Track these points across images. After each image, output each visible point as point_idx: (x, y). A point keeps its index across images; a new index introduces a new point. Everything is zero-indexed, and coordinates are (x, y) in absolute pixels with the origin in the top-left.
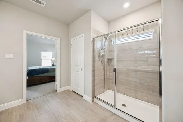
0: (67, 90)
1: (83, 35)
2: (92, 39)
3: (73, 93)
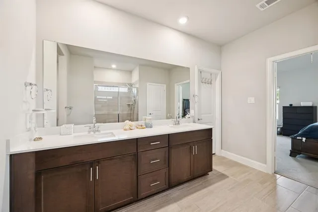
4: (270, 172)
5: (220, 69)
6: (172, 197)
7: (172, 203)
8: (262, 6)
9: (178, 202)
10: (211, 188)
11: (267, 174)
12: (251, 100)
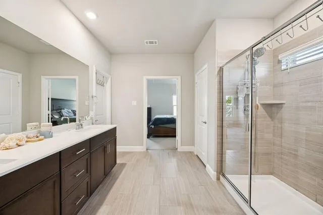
0: (190, 152)
1: (206, 66)
2: (217, 70)
3: (196, 158)
4: (145, 150)
5: (110, 74)
6: (94, 204)
7: (99, 208)
8: (147, 43)
9: (104, 204)
10: (121, 176)
11: (144, 152)
12: (134, 103)
